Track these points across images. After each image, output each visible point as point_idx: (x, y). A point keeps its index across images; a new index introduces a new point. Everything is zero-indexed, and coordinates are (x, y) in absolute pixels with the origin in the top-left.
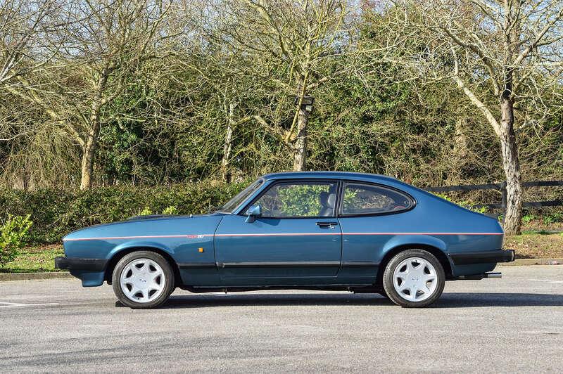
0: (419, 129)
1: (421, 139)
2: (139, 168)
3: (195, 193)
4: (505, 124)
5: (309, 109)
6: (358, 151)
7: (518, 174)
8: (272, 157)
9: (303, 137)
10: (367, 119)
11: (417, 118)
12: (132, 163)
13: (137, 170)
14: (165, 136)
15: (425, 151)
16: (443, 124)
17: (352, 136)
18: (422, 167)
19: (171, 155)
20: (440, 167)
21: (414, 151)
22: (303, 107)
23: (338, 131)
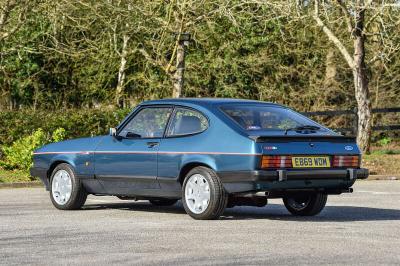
0: (290, 60)
1: (291, 70)
2: (40, 93)
3: (86, 116)
4: (357, 58)
5: (186, 43)
6: (235, 80)
7: (368, 102)
8: (159, 85)
9: (181, 69)
10: (243, 52)
11: (288, 51)
12: (33, 89)
13: (38, 95)
14: (62, 65)
15: (295, 80)
16: (311, 56)
17: (230, 67)
19: (69, 83)
20: (309, 94)
21: (285, 80)
22: (181, 42)
23: (218, 62)
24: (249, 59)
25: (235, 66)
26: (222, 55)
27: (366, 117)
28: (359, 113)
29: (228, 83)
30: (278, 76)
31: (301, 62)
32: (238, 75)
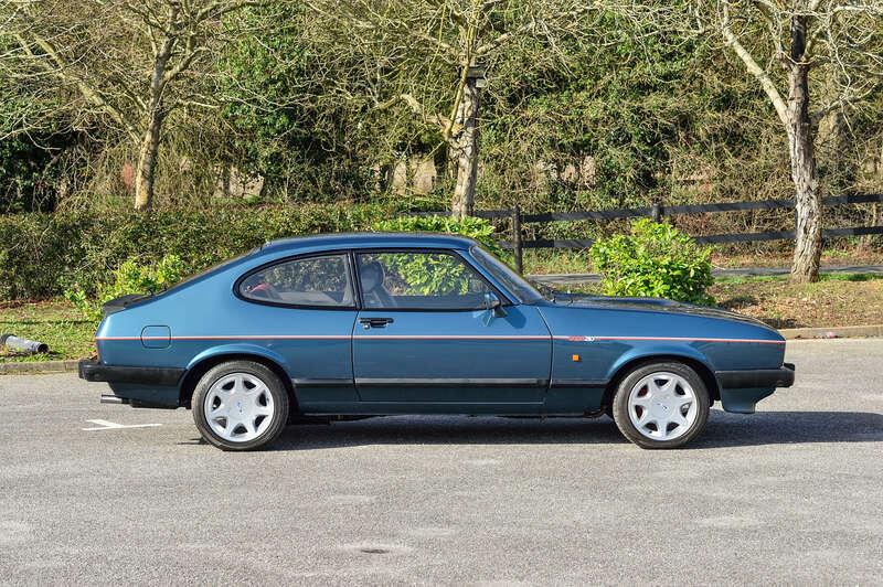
24: (652, 101)
26: (605, 95)
27: (811, 214)
28: (798, 206)
29: (616, 144)
30: (704, 129)
31: (745, 105)
32: (630, 129)
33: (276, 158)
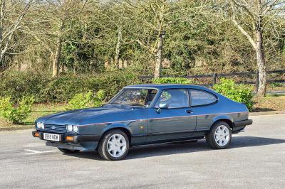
0: (212, 43)
1: (212, 47)
5: (163, 36)
6: (182, 53)
7: (265, 68)
8: (141, 57)
9: (160, 51)
10: (186, 38)
11: (211, 37)
13: (76, 63)
14: (89, 47)
15: (215, 53)
16: (223, 40)
17: (179, 46)
18: (213, 60)
19: (92, 56)
20: (222, 61)
21: (209, 53)
22: (160, 36)
23: (173, 44)
24: (190, 42)
25: (182, 46)
26: (175, 40)
27: (264, 76)
29: (178, 55)
30: (205, 51)
31: (218, 43)
32: (184, 51)
33: (72, 60)
